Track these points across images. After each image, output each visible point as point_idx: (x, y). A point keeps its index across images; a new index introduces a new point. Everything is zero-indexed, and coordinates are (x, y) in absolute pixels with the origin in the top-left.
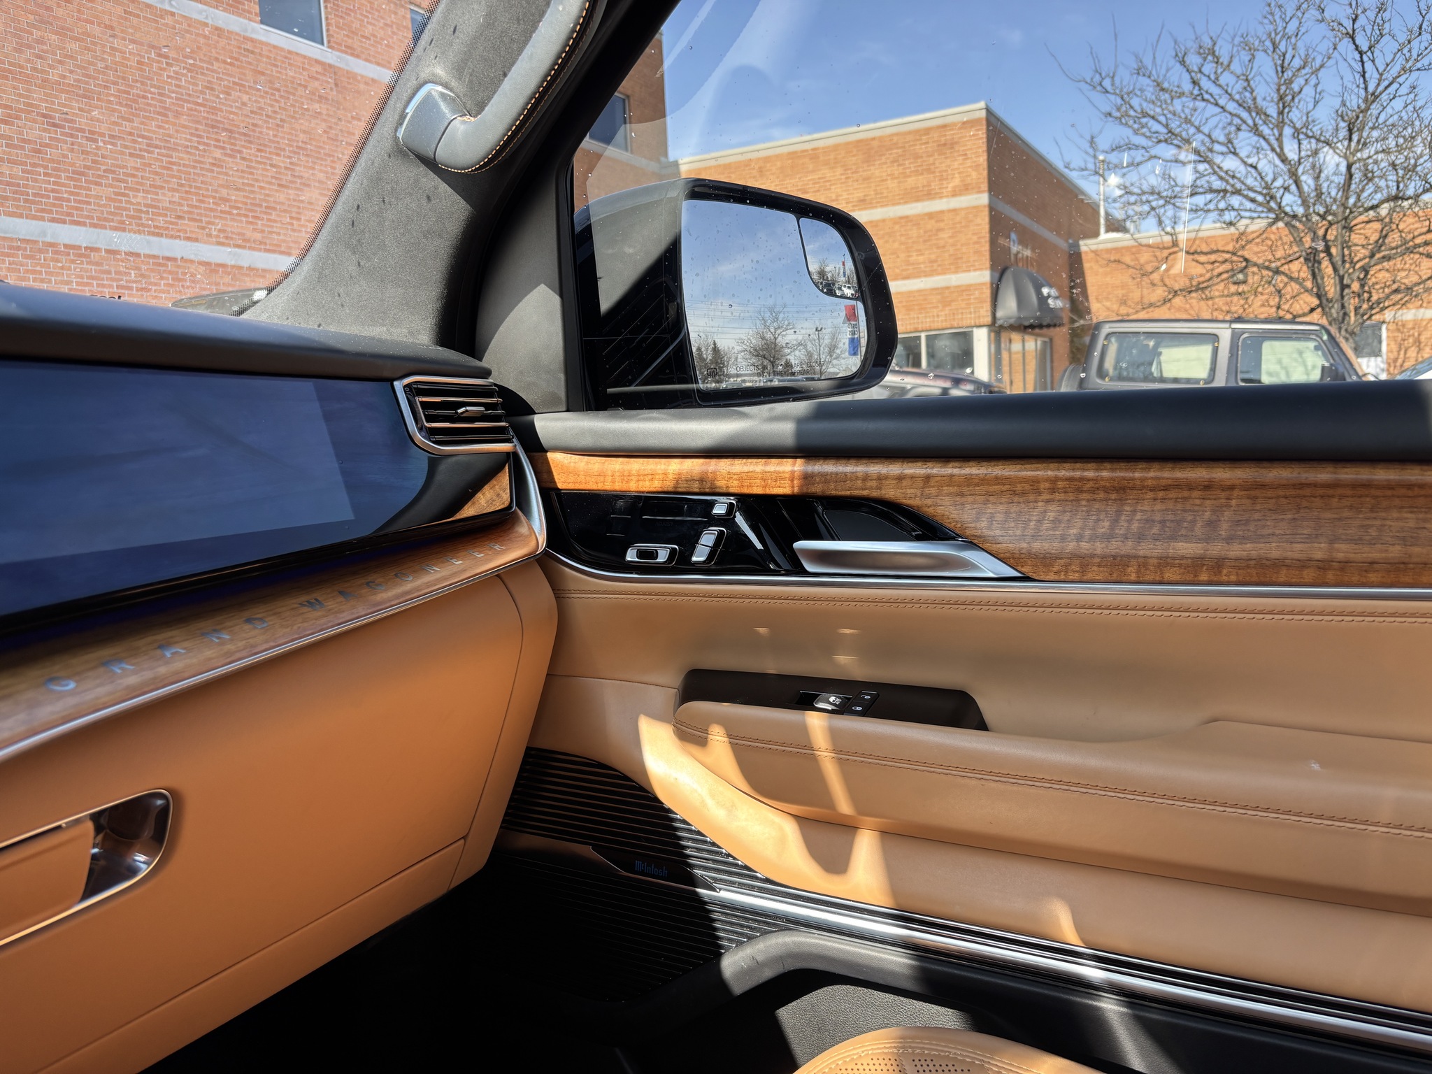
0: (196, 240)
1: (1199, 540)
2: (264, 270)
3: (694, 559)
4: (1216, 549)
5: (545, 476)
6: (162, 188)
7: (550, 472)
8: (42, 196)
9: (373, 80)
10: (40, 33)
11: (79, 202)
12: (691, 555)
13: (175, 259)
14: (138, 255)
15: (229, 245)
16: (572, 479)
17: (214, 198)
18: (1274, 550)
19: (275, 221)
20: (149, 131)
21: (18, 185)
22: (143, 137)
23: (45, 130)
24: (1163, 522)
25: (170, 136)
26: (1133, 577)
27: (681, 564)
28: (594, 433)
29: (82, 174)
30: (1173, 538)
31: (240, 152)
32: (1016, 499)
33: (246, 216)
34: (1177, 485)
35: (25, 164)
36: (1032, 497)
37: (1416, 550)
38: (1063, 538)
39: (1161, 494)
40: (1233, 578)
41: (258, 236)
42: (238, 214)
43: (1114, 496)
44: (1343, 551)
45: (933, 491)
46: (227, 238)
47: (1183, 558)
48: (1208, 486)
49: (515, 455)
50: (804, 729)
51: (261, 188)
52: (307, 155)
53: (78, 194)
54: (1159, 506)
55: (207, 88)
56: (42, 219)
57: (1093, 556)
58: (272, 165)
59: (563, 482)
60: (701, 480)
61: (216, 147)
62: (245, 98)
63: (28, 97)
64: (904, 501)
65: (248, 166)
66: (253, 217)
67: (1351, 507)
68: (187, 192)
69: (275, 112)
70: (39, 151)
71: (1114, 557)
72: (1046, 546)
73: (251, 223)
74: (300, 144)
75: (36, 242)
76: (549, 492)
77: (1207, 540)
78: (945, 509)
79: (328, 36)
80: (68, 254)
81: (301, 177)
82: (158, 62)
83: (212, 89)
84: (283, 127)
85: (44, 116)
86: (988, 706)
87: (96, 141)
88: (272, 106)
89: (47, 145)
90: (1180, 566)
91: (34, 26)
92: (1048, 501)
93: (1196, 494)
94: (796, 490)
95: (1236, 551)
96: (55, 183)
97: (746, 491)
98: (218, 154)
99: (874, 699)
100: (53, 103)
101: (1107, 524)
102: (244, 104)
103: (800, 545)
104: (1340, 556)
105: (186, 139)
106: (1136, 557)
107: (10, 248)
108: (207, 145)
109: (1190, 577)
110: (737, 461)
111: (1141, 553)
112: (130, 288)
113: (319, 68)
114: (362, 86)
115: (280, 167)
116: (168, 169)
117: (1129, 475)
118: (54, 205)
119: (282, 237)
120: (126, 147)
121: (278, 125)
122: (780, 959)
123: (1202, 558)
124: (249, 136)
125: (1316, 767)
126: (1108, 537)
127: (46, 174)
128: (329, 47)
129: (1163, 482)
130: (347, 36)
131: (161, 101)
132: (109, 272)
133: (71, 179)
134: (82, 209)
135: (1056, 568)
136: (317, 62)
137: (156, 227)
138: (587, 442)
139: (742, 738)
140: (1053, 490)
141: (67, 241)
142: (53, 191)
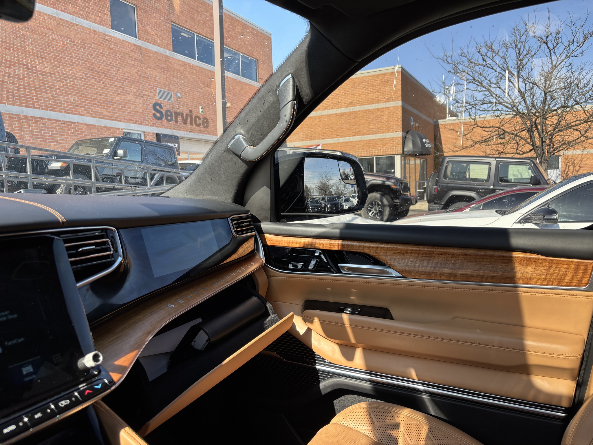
0: (84, 115)
1: (451, 269)
2: (110, 128)
3: (309, 268)
4: (455, 271)
5: (264, 241)
6: (70, 94)
7: (265, 240)
8: (22, 97)
9: (156, 52)
10: (24, 32)
11: (37, 99)
12: (308, 266)
13: (75, 123)
14: (60, 121)
15: (96, 117)
16: (272, 242)
17: (91, 98)
18: (470, 272)
19: (115, 108)
20: (66, 71)
21: (13, 92)
22: (64, 74)
23: (24, 71)
24: (441, 263)
25: (74, 73)
26: (433, 278)
27: (305, 269)
28: (279, 229)
29: (39, 88)
30: (444, 268)
31: (102, 80)
32: (401, 255)
33: (104, 106)
34: (445, 253)
35: (16, 84)
36: (406, 255)
37: (505, 274)
38: (414, 267)
39: (441, 256)
40: (459, 279)
41: (108, 114)
42: (101, 105)
43: (428, 256)
44: (487, 273)
45: (379, 251)
46: (96, 114)
47: (446, 273)
48: (453, 254)
49: (256, 235)
50: (342, 319)
51: (110, 95)
52: (129, 82)
53: (37, 96)
54: (440, 259)
55: (90, 54)
56: (22, 106)
57: (422, 272)
58: (115, 86)
59: (269, 243)
60: (311, 245)
61: (93, 78)
62: (105, 59)
63: (18, 57)
64: (370, 254)
65: (105, 86)
66: (107, 106)
67: (489, 262)
68: (80, 96)
69: (117, 65)
70: (21, 79)
71: (428, 272)
72: (410, 268)
73: (106, 109)
74: (126, 77)
75: (19, 115)
76: (266, 246)
77: (453, 269)
78: (382, 257)
79: (138, 34)
80: (32, 120)
81: (126, 91)
82: (70, 44)
83: (92, 55)
84: (119, 70)
85: (24, 65)
86: (393, 313)
87: (45, 75)
88: (115, 62)
89: (25, 77)
90: (446, 276)
91: (21, 29)
92: (410, 256)
93: (450, 256)
94: (339, 249)
95: (460, 272)
96: (28, 92)
97: (324, 248)
98: (93, 81)
99: (361, 310)
100: (28, 60)
101: (426, 263)
102: (104, 61)
103: (340, 265)
104: (486, 274)
105: (81, 75)
106: (434, 272)
107: (9, 117)
108: (89, 77)
109: (448, 279)
110: (322, 240)
111: (435, 272)
112: (57, 134)
113: (135, 47)
114: (151, 55)
115: (118, 87)
116: (73, 87)
117: (432, 250)
118: (27, 101)
119: (118, 114)
120: (56, 78)
121: (117, 70)
122: (332, 385)
123: (451, 274)
124: (106, 74)
125: (479, 331)
126: (427, 267)
127: (24, 88)
128: (138, 39)
129: (441, 253)
130: (146, 34)
131: (71, 60)
132: (48, 128)
133: (35, 90)
134: (38, 102)
135: (412, 275)
136: (134, 45)
137: (67, 110)
138: (277, 232)
139: (323, 321)
140: (412, 253)
141: (32, 115)
142: (27, 95)
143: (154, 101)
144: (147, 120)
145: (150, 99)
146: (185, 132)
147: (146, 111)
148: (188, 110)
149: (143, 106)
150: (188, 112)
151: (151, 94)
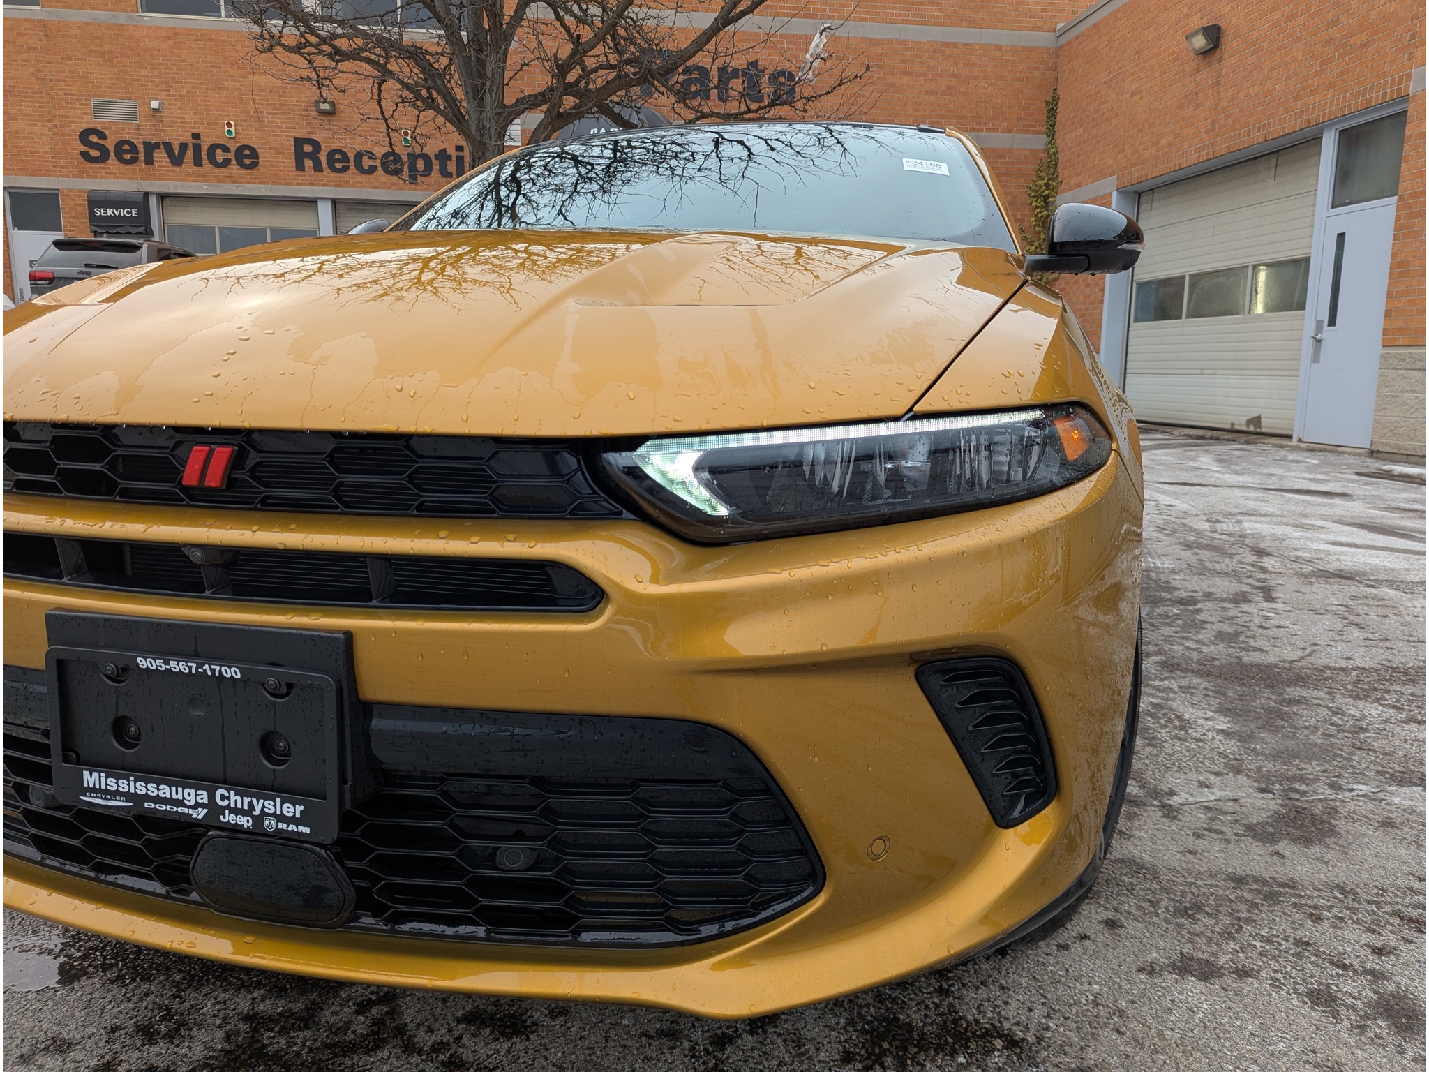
143: (85, 127)
144: (63, 167)
145: (73, 122)
146: (179, 183)
147: (60, 149)
148: (189, 135)
149: (51, 139)
150: (187, 138)
151: (72, 113)
